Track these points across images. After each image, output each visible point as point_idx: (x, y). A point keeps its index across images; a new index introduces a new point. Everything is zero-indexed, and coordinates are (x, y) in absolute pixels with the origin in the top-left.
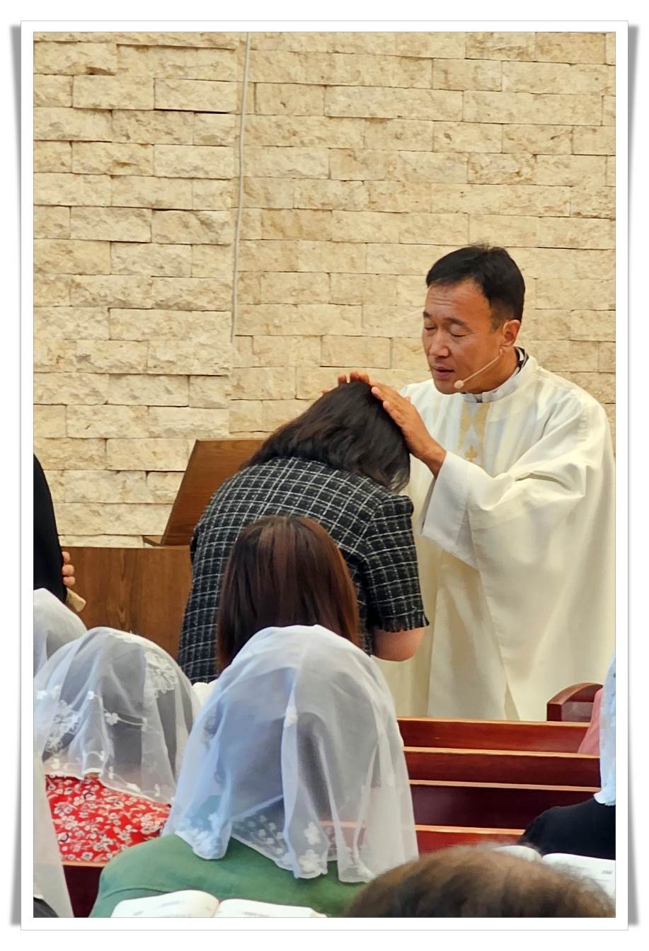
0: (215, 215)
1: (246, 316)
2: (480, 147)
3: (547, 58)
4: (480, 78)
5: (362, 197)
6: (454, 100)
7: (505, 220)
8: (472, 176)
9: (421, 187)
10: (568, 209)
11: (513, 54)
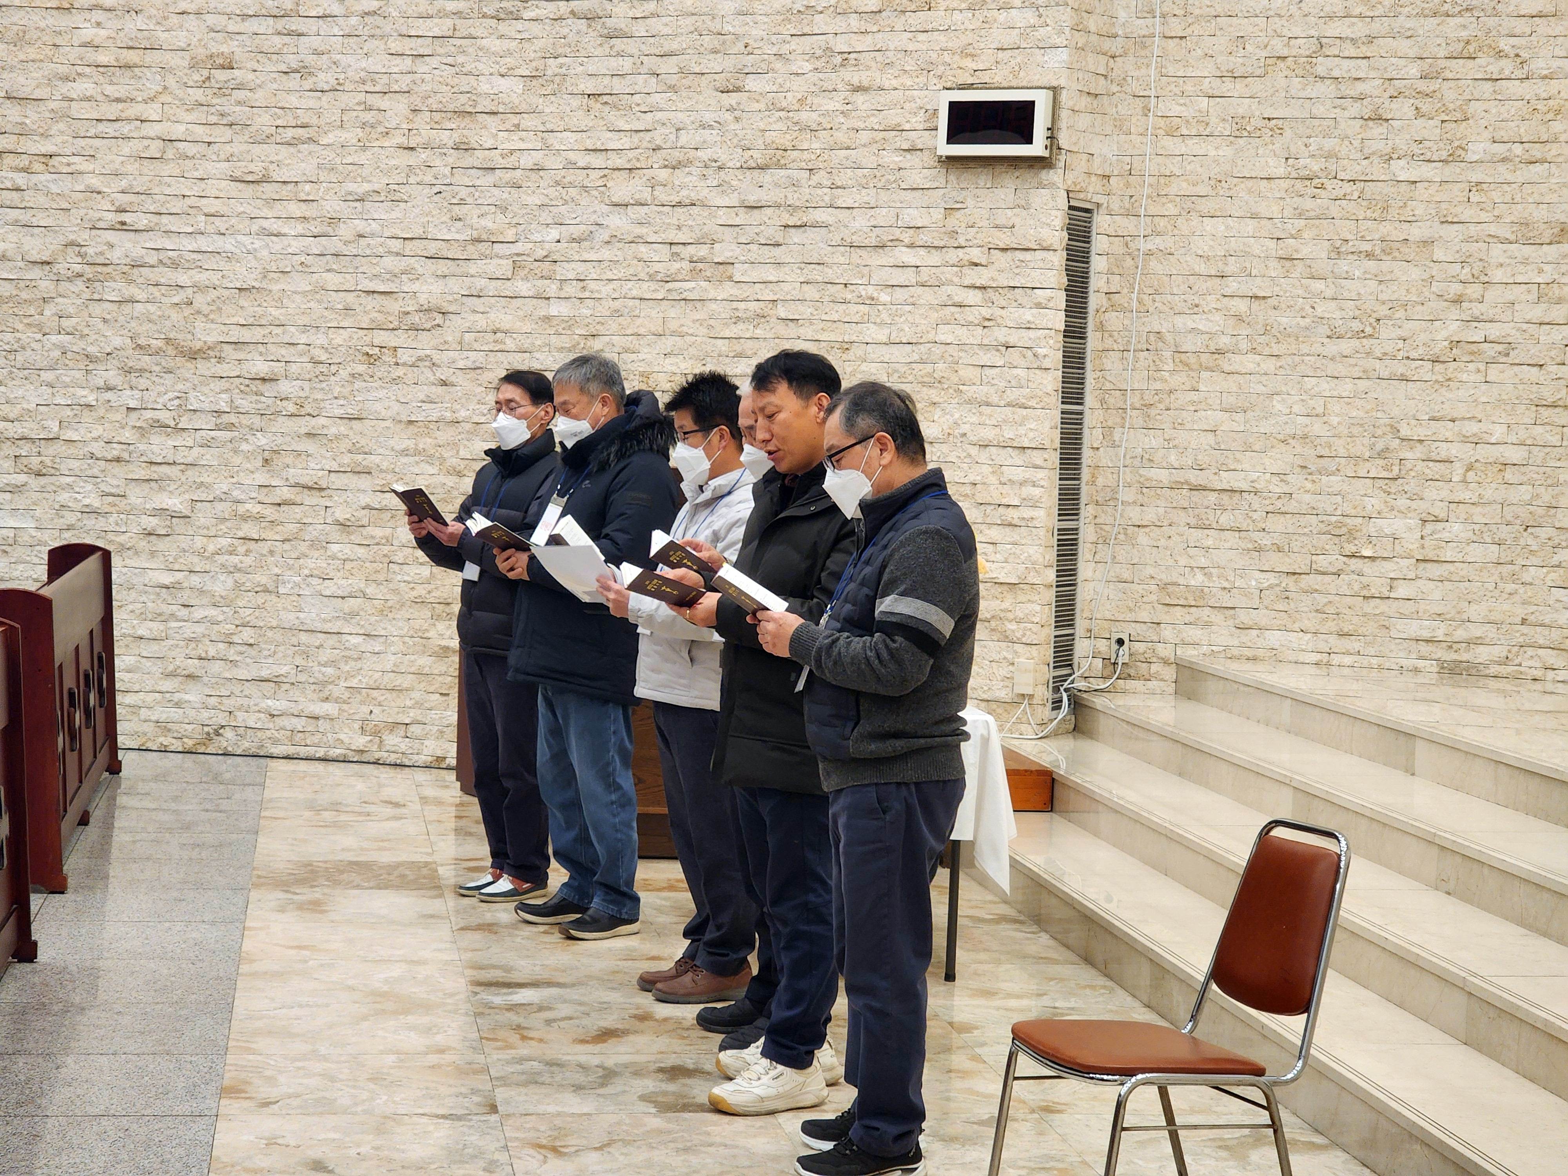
0: (1041, 351)
1: (1158, 417)
2: (1338, 314)
3: (1390, 258)
4: (1336, 270)
5: (1244, 345)
6: (1319, 285)
7: (1351, 361)
8: (1329, 333)
9: (1292, 339)
10: (1400, 355)
11: (1363, 256)
